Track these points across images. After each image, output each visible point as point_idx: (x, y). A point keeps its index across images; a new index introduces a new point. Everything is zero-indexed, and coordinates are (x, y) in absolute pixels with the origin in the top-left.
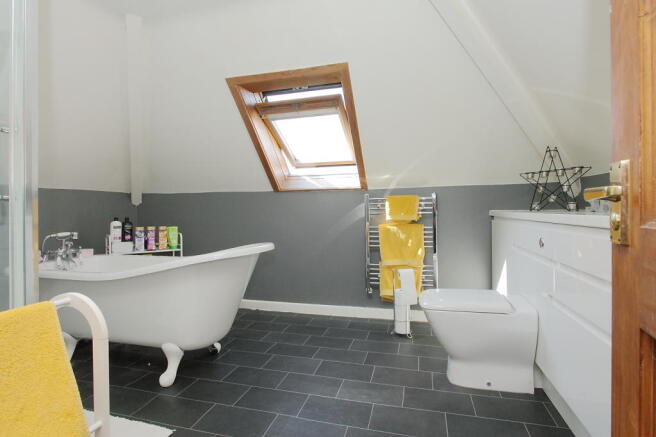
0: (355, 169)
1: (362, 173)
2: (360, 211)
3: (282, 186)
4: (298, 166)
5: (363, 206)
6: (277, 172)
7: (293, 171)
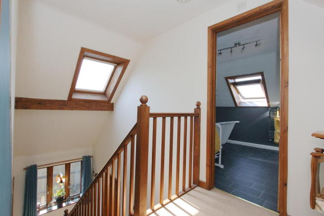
0: (265, 100)
1: (268, 102)
2: (267, 114)
3: (238, 105)
4: (244, 99)
5: (268, 112)
6: (237, 101)
7: (242, 100)
